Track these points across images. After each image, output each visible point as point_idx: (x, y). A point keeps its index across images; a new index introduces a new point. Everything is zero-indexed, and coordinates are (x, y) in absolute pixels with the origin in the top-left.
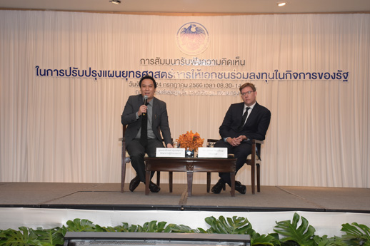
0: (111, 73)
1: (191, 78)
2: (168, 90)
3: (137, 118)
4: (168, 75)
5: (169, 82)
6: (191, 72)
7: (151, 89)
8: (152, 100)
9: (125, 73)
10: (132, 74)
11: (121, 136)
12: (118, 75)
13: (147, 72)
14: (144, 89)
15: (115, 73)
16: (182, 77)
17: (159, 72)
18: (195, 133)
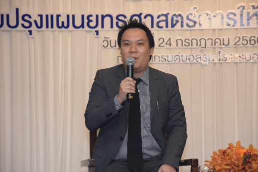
0: (63, 19)
1: (238, 26)
2: (185, 54)
3: (118, 107)
4: (186, 21)
5: (188, 35)
6: (238, 12)
7: (141, 50)
8: (147, 73)
9: (93, 18)
10: (107, 20)
11: (87, 155)
12: (78, 23)
13: (139, 16)
14: (127, 49)
15: (71, 19)
16: (216, 24)
17: (166, 15)
18: (246, 147)
